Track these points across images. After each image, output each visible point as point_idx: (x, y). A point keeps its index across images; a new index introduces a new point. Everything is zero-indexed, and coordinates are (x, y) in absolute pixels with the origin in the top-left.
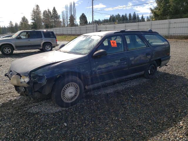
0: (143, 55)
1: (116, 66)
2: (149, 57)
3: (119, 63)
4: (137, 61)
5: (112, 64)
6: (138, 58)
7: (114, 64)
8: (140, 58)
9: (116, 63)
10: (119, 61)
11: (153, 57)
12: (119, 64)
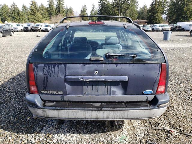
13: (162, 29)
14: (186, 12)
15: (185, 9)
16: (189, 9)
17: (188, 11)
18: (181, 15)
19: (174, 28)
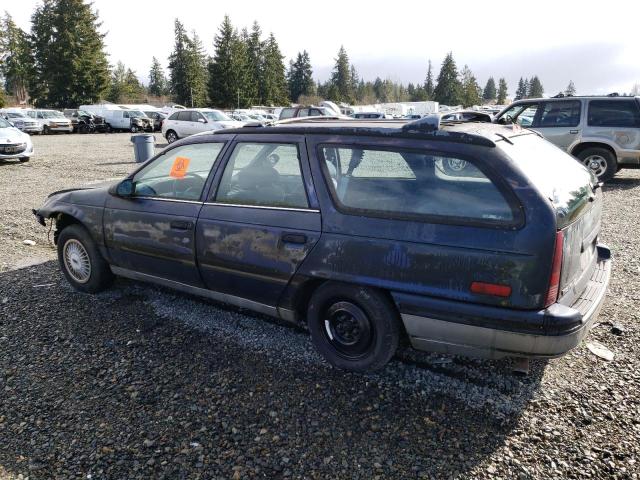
0: (261, 234)
1: (157, 240)
2: (299, 253)
3: (165, 232)
4: (230, 248)
5: (146, 228)
6: (235, 237)
7: (152, 231)
8: (249, 242)
9: (157, 228)
10: (167, 227)
11: (325, 261)
12: (165, 236)
13: (45, 126)
14: (80, 74)
15: (76, 64)
16: (88, 64)
17: (87, 69)
18: (67, 80)
19: (81, 123)
